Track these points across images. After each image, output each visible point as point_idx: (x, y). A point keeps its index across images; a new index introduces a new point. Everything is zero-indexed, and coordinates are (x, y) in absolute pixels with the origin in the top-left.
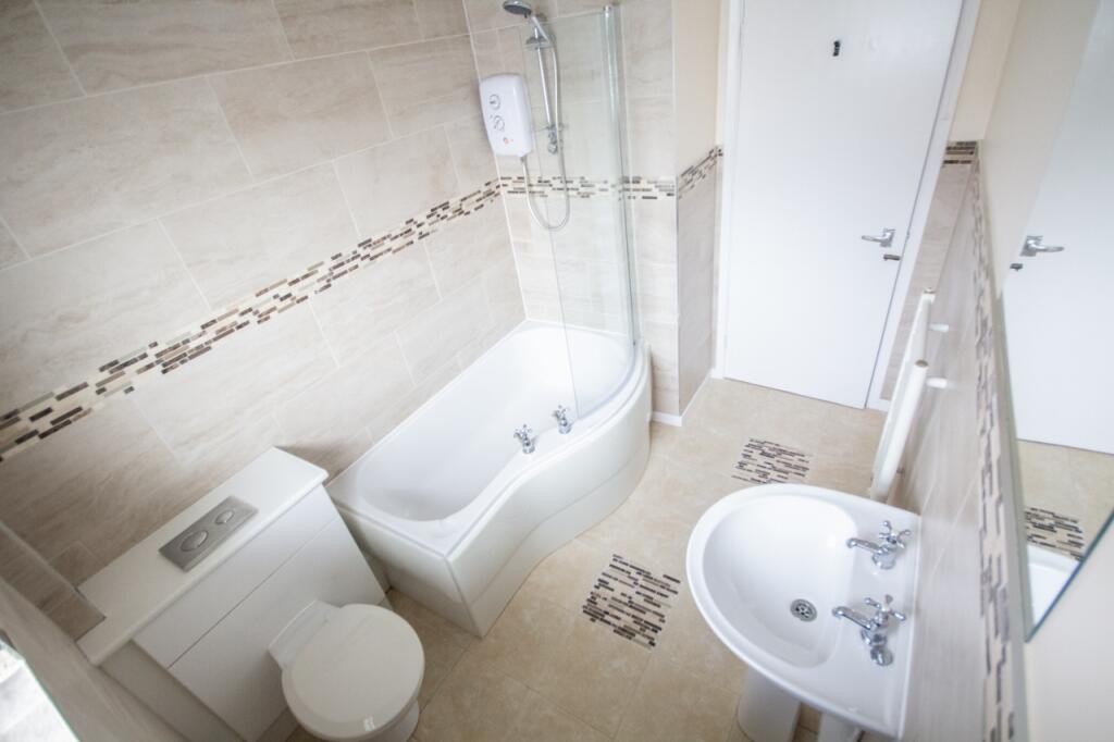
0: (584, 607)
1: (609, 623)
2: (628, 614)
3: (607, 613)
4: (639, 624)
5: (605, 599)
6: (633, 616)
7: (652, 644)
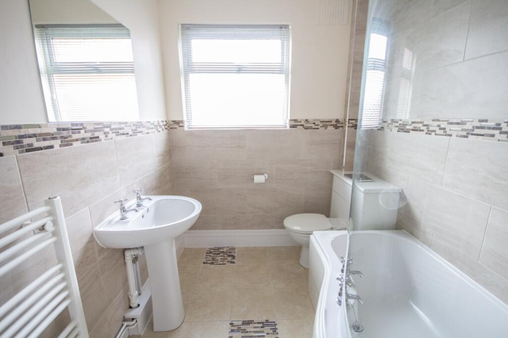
0: (276, 324)
1: (258, 323)
2: (250, 332)
3: (262, 327)
4: (243, 330)
5: (267, 334)
6: (247, 332)
7: (231, 324)
